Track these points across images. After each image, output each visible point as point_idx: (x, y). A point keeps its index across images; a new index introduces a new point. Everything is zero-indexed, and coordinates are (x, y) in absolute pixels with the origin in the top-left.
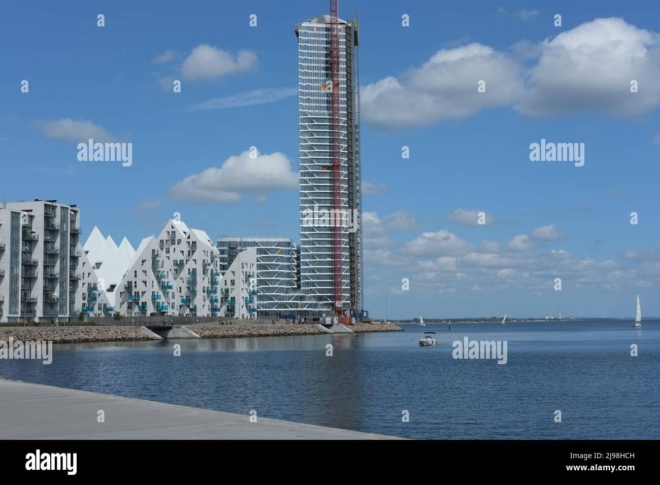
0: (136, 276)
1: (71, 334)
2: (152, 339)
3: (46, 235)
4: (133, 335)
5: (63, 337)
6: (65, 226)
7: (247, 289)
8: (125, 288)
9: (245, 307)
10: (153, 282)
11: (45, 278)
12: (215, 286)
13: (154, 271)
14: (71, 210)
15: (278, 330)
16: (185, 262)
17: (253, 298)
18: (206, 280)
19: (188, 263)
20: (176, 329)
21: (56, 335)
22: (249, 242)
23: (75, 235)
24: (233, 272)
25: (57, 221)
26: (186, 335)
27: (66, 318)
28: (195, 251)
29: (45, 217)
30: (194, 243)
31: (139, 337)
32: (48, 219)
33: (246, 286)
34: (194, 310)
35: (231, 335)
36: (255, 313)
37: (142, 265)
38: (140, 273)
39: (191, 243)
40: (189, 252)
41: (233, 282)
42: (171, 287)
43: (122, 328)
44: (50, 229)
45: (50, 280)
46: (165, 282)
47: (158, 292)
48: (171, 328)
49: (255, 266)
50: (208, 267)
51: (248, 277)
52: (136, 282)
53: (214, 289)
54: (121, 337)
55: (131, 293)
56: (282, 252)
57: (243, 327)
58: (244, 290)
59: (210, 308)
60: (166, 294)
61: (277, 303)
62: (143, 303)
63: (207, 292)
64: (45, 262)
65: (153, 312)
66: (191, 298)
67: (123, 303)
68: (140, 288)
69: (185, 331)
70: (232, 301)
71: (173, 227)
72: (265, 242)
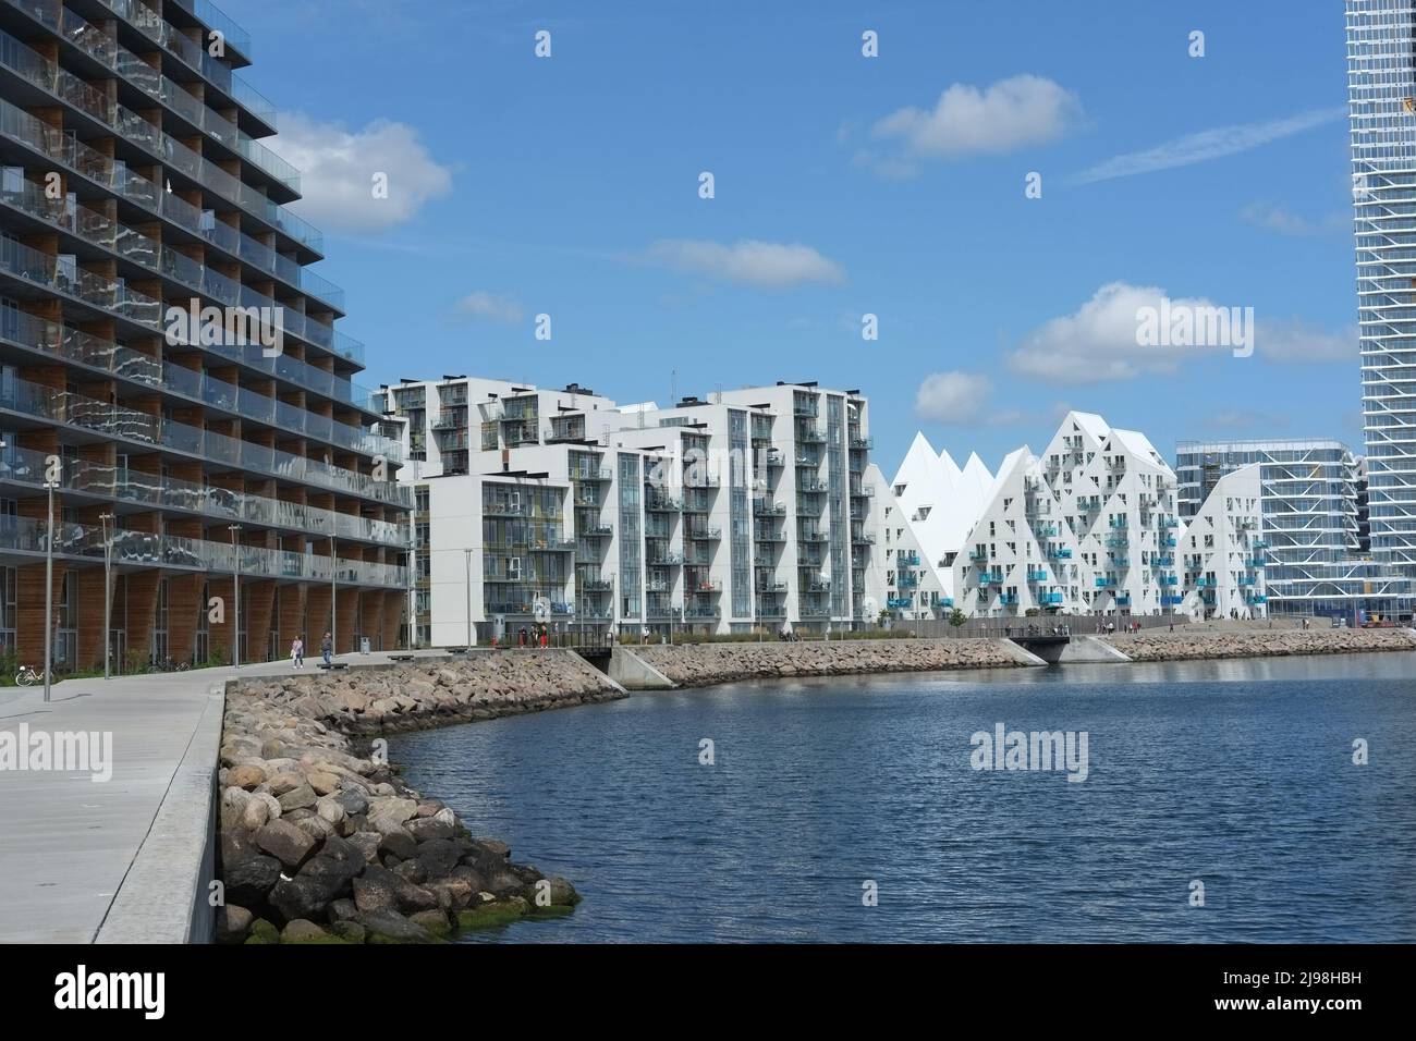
0: (993, 533)
1: (852, 657)
2: (1024, 665)
3: (799, 454)
4: (983, 657)
5: (834, 663)
6: (837, 435)
7: (1241, 555)
8: (972, 558)
9: (1237, 594)
10: (1028, 544)
11: (801, 543)
12: (1170, 550)
13: (1030, 522)
14: (849, 402)
15: (1310, 643)
16: (1101, 500)
17: (1256, 574)
18: (1149, 536)
19: (1109, 501)
20: (1077, 643)
21: (821, 659)
22: (1246, 454)
23: (858, 453)
24: (1210, 520)
25: (821, 425)
26: (1099, 656)
27: (847, 623)
28: (1122, 476)
29: (795, 417)
30: (1120, 459)
31: (995, 660)
32: (802, 421)
33: (1239, 548)
34: (1123, 601)
35: (1200, 654)
36: (1263, 606)
37: (1006, 509)
38: (1001, 528)
39: (1113, 461)
40: (1110, 478)
41: (1209, 541)
42: (1067, 555)
43: (960, 642)
44: (807, 441)
45: (812, 547)
46: (1054, 544)
47: (1040, 566)
48: (1067, 641)
49: (1258, 504)
50: (1151, 510)
51: (1242, 528)
52: (993, 546)
53: (1166, 556)
54: (956, 662)
55: (985, 568)
56: (1322, 471)
57: (1229, 638)
58: (1236, 557)
59: (1160, 595)
60: (1058, 570)
61: (1315, 584)
62: (1009, 589)
63: (1152, 562)
64: (799, 509)
65: (1032, 607)
66: (1118, 577)
67: (970, 590)
68: (1003, 557)
69: (1096, 647)
70: (1209, 582)
71: (1076, 428)
72: (1283, 452)
